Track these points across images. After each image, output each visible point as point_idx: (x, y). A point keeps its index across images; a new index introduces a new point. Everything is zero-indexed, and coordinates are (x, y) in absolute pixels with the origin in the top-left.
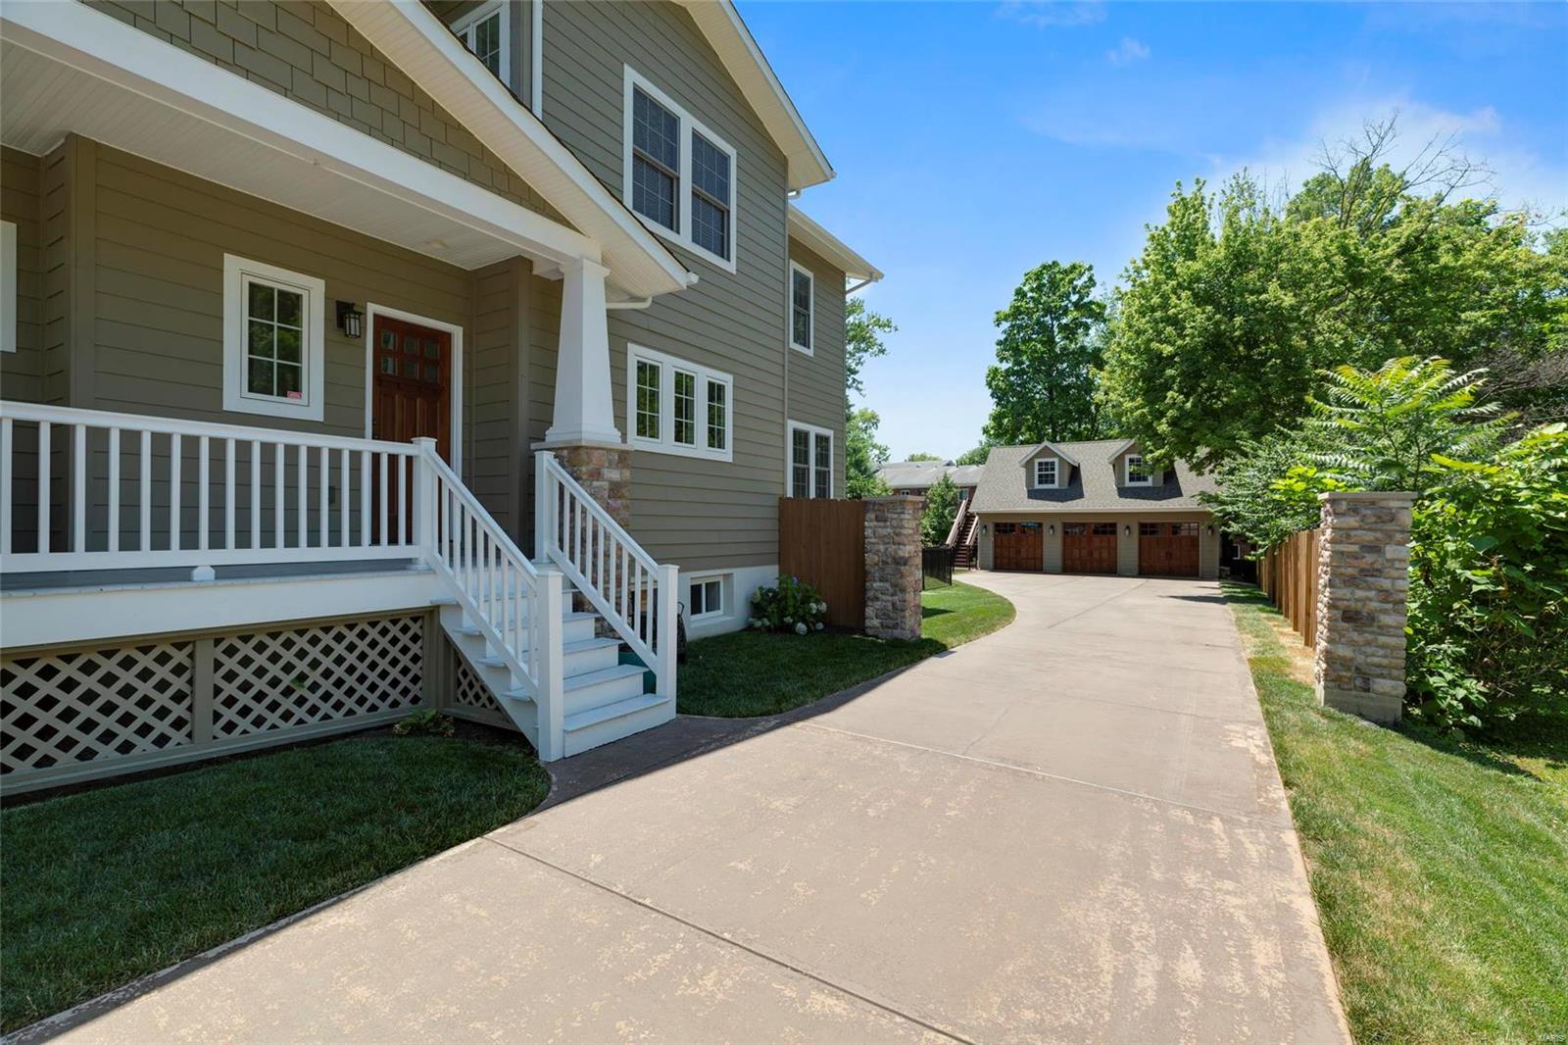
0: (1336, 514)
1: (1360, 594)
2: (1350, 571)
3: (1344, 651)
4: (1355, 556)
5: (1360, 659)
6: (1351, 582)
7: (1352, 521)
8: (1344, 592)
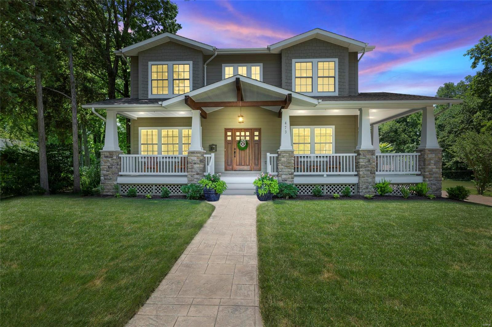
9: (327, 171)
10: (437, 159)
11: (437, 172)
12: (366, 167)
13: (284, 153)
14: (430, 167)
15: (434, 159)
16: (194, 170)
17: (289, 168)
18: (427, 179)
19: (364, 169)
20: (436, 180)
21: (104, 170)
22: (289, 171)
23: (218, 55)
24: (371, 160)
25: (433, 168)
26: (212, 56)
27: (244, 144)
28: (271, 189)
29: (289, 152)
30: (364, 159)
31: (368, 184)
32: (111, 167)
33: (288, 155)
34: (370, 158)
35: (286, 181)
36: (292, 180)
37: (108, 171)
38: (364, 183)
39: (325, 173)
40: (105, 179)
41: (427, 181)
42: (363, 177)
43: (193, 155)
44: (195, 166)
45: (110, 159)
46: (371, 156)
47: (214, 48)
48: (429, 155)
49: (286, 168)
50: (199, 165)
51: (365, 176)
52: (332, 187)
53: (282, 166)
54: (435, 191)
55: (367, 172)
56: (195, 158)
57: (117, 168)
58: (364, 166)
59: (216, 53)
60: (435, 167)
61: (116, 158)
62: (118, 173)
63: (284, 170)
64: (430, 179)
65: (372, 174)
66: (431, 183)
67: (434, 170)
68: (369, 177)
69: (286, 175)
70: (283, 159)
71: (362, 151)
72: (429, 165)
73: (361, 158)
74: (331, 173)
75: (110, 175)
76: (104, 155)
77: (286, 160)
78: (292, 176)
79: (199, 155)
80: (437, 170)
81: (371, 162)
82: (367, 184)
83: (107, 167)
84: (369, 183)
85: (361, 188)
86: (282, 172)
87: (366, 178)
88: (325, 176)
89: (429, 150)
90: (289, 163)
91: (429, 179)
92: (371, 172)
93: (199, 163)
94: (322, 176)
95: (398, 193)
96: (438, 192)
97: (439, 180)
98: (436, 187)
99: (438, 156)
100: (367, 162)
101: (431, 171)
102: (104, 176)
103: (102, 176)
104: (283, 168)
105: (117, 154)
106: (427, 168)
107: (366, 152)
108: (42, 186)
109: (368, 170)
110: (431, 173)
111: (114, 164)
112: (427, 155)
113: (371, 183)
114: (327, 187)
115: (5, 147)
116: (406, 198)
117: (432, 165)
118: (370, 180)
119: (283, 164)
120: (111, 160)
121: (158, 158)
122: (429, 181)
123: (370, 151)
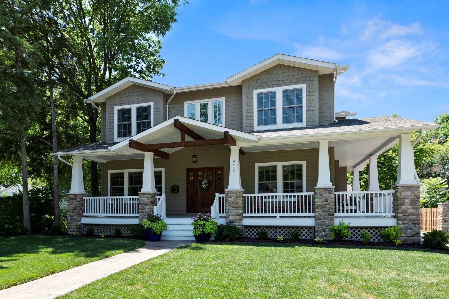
0: (443, 206)
1: (446, 218)
2: (445, 214)
3: (444, 226)
4: (446, 212)
5: (446, 227)
6: (445, 216)
7: (445, 207)
8: (444, 217)
9: (280, 212)
10: (413, 197)
11: (414, 213)
12: (322, 207)
13: (231, 193)
14: (404, 207)
15: (410, 197)
16: (145, 211)
17: (236, 209)
18: (400, 222)
19: (320, 210)
20: (413, 223)
21: (70, 211)
22: (236, 212)
23: (177, 94)
24: (328, 199)
25: (408, 209)
26: (172, 94)
27: (206, 184)
28: (205, 230)
29: (237, 192)
30: (320, 198)
31: (325, 227)
32: (75, 208)
33: (235, 195)
34: (327, 197)
35: (234, 222)
36: (239, 221)
37: (73, 212)
38: (321, 225)
39: (278, 215)
40: (71, 219)
41: (400, 224)
42: (319, 219)
43: (144, 196)
44: (146, 207)
45: (74, 201)
46: (328, 195)
47: (171, 87)
48: (402, 193)
49: (233, 209)
50: (149, 206)
51: (322, 217)
52: (286, 230)
53: (230, 207)
54: (412, 236)
55: (324, 213)
56: (146, 200)
57: (81, 209)
58: (320, 206)
59: (175, 92)
60: (411, 207)
61: (80, 200)
62: (83, 214)
63: (231, 211)
64: (405, 222)
65: (330, 215)
66: (406, 227)
67: (409, 211)
68: (326, 219)
69: (233, 216)
70: (230, 199)
71: (317, 189)
72: (403, 204)
73: (317, 198)
74: (285, 214)
75: (75, 216)
76: (70, 197)
77: (233, 201)
78: (240, 217)
79: (149, 196)
80: (413, 210)
81: (329, 201)
82: (323, 227)
83: (73, 209)
84: (327, 226)
85: (317, 231)
86: (229, 214)
87: (323, 220)
88: (278, 217)
89: (403, 187)
90: (237, 203)
91: (403, 222)
92: (328, 214)
93: (150, 204)
94: (275, 217)
95: (375, 239)
96: (415, 238)
97: (417, 224)
98: (413, 232)
99: (415, 193)
100: (324, 202)
101: (404, 212)
102: (70, 217)
103: (69, 217)
104: (230, 209)
105: (81, 197)
106: (400, 208)
107: (322, 190)
108: (25, 225)
109: (325, 211)
110: (405, 214)
111: (78, 206)
112: (400, 193)
113: (329, 226)
114: (280, 230)
115: (18, 192)
116: (366, 243)
117: (407, 204)
118: (327, 222)
119: (230, 205)
120: (76, 202)
121: (108, 199)
122: (403, 224)
123: (327, 189)
